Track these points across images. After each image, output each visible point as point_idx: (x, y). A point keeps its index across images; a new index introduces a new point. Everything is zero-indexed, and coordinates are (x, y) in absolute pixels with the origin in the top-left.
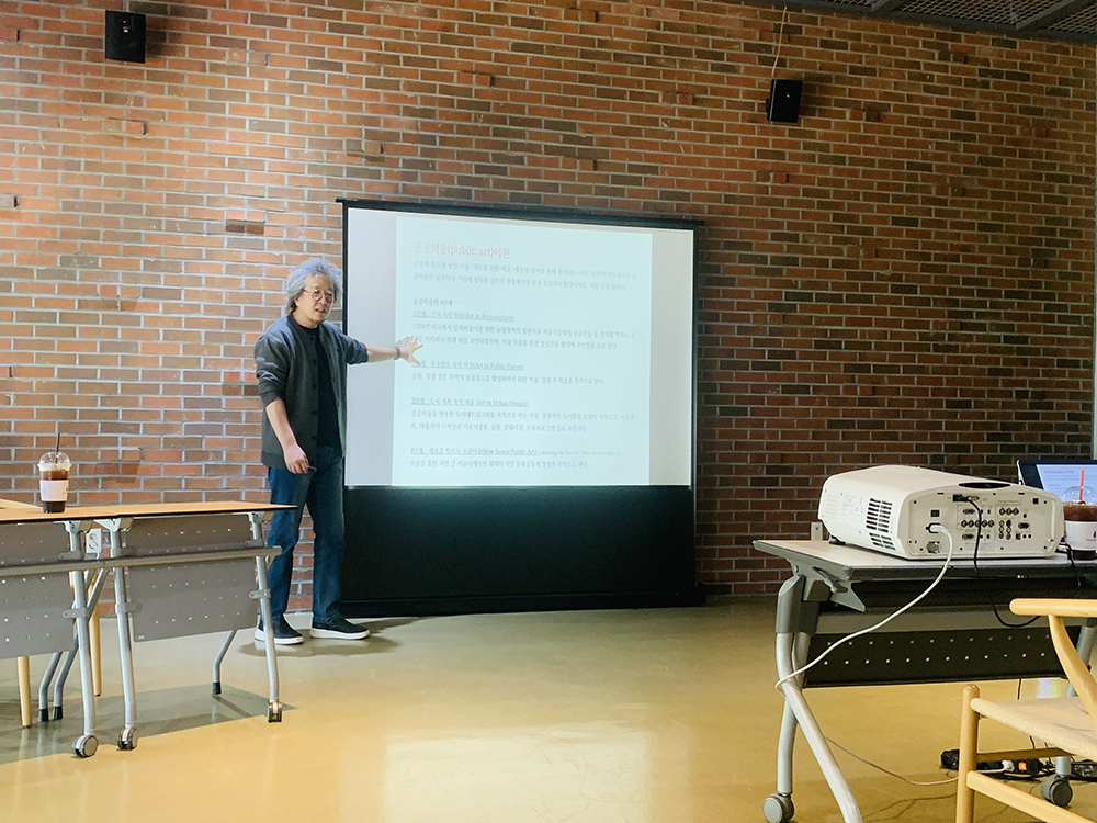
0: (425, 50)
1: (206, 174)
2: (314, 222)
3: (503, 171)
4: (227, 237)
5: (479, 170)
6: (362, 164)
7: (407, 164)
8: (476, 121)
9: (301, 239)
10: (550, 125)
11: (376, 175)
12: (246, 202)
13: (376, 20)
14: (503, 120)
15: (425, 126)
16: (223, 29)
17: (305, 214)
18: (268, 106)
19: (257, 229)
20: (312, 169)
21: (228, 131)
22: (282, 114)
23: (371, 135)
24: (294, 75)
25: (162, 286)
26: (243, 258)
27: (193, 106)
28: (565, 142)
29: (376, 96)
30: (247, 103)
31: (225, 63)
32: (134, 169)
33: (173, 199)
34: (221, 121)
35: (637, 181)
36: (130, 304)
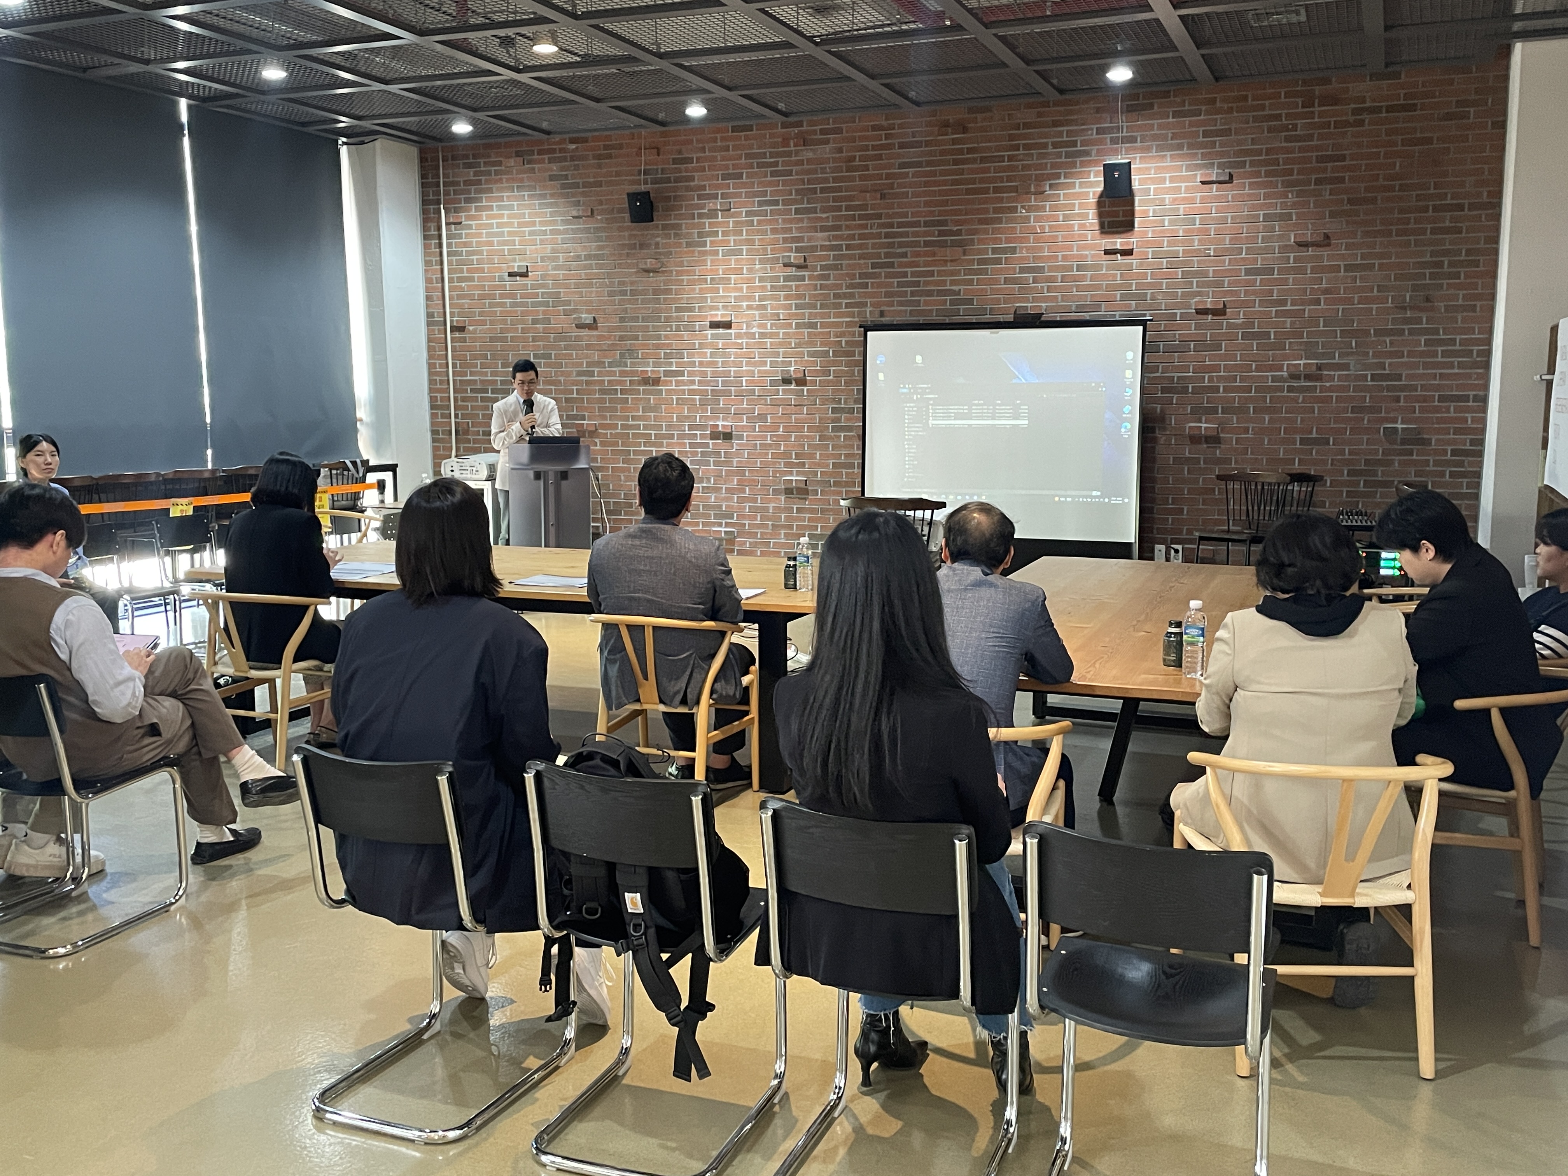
0: (835, 180)
1: (697, 291)
2: (763, 317)
3: (892, 265)
4: (710, 332)
5: (874, 266)
6: (792, 271)
7: (823, 268)
8: (871, 228)
9: (755, 330)
10: (927, 224)
11: (803, 278)
12: (720, 307)
13: (801, 163)
14: (891, 225)
15: (836, 238)
16: (704, 188)
17: (757, 312)
18: (732, 238)
19: (728, 325)
20: (761, 279)
21: (709, 258)
22: (741, 243)
23: (798, 250)
24: (748, 214)
25: (674, 369)
26: (720, 346)
27: (689, 245)
28: (939, 236)
29: (801, 220)
30: (720, 238)
31: (706, 211)
32: (656, 292)
33: (679, 310)
34: (705, 253)
35: (998, 261)
36: (656, 381)
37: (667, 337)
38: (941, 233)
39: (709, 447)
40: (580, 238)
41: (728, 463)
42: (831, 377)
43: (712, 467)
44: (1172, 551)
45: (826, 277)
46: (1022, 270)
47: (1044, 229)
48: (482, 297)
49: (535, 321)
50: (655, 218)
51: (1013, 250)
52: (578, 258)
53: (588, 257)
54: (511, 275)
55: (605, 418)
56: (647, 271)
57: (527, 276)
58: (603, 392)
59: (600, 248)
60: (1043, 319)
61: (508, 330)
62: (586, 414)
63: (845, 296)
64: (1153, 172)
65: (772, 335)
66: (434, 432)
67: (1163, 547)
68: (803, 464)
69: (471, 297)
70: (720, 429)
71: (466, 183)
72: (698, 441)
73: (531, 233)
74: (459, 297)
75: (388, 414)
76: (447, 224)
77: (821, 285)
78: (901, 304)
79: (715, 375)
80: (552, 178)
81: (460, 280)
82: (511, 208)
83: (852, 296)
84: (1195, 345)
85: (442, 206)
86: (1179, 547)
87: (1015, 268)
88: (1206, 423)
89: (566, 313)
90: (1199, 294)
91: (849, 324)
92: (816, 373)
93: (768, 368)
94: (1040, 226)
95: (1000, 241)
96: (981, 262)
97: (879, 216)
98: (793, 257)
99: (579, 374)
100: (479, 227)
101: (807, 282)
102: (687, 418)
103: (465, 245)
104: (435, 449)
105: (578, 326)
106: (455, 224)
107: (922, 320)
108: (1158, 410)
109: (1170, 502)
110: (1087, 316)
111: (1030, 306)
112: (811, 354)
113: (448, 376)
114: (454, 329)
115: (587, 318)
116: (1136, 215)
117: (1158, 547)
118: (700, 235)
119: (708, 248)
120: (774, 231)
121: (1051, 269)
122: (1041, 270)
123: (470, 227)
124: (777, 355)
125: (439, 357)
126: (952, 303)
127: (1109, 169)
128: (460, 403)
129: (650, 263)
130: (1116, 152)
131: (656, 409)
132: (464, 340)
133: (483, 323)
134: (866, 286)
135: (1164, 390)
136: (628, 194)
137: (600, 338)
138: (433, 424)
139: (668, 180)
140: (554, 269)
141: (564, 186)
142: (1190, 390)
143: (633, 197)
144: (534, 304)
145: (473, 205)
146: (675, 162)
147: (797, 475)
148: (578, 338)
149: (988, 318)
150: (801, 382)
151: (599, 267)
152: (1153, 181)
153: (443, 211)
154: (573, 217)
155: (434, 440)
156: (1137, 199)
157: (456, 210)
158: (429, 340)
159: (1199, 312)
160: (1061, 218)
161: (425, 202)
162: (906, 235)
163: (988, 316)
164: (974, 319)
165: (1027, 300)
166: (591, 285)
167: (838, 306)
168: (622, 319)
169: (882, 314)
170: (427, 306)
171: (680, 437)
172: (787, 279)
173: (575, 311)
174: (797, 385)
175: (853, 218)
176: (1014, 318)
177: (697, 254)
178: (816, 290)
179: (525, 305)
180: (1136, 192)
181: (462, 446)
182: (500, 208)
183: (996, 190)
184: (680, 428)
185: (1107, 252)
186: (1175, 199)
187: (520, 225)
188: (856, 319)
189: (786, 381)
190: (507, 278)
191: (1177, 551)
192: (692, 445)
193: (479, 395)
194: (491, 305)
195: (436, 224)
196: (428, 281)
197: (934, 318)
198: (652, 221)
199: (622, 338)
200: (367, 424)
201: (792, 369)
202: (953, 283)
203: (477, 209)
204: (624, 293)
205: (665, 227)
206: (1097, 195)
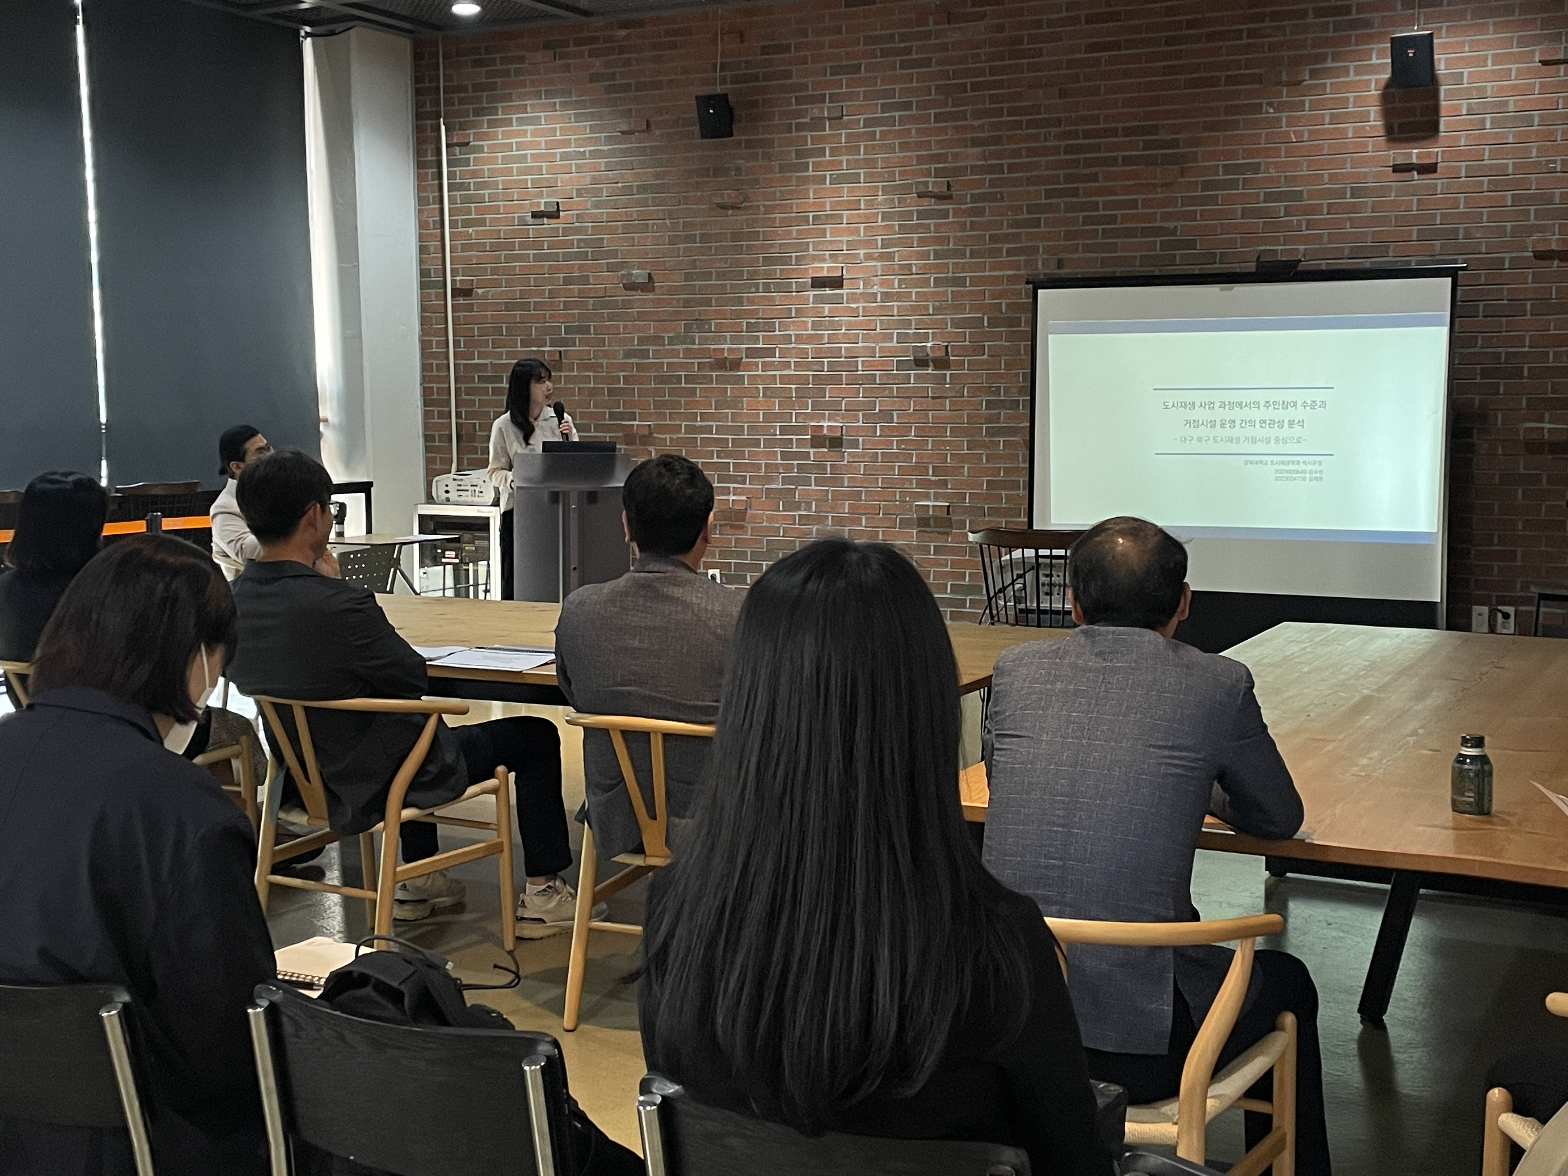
0: (993, 71)
1: (794, 234)
2: (888, 270)
3: (1075, 193)
4: (812, 293)
5: (1049, 194)
6: (929, 204)
7: (975, 198)
8: (1046, 140)
9: (876, 289)
10: (1127, 132)
11: (945, 214)
12: (827, 257)
13: (944, 47)
14: (1075, 135)
15: (994, 155)
16: (805, 87)
17: (879, 264)
18: (844, 158)
19: (837, 283)
20: (886, 217)
21: (812, 187)
22: (857, 164)
23: (939, 173)
24: (868, 123)
25: (760, 346)
26: (826, 313)
27: (783, 169)
28: (1144, 149)
29: (944, 130)
30: (828, 158)
31: (807, 120)
32: (737, 236)
33: (768, 261)
34: (805, 180)
35: (1234, 184)
36: (736, 364)
37: (751, 301)
38: (1147, 146)
39: (808, 458)
40: (632, 162)
41: (836, 481)
42: (985, 357)
43: (813, 487)
44: (1500, 615)
45: (980, 212)
46: (1269, 197)
47: (1302, 136)
48: (495, 248)
49: (568, 281)
50: (735, 132)
51: (1255, 168)
52: (627, 191)
53: (643, 189)
54: (535, 215)
55: (662, 416)
56: (723, 207)
57: (558, 217)
58: (661, 380)
59: (657, 176)
60: (1300, 268)
61: (530, 294)
62: (637, 411)
63: (1007, 238)
64: (1467, 49)
65: (899, 297)
66: (427, 438)
67: (1485, 610)
68: (944, 484)
69: (481, 247)
70: (825, 432)
71: (478, 88)
72: (794, 450)
73: (565, 156)
74: (465, 248)
75: (362, 412)
76: (448, 146)
77: (972, 222)
78: (1088, 248)
79: (819, 354)
80: (593, 78)
81: (467, 223)
82: (536, 121)
83: (1015, 238)
84: (1532, 305)
85: (442, 120)
86: (1510, 610)
87: (1258, 194)
88: (1550, 422)
89: (610, 268)
90: (1539, 229)
91: (1012, 280)
92: (964, 351)
93: (894, 344)
94: (1295, 132)
95: (1234, 154)
96: (1207, 186)
97: (1058, 122)
98: (932, 183)
99: (628, 354)
100: (493, 149)
101: (951, 220)
102: (779, 417)
103: (474, 174)
104: (429, 462)
105: (627, 287)
106: (458, 145)
107: (1119, 271)
108: (1477, 402)
109: (1496, 540)
110: (1366, 264)
111: (1281, 250)
112: (956, 324)
113: (448, 359)
114: (456, 293)
115: (639, 275)
116: (1443, 112)
117: (1477, 609)
118: (799, 154)
119: (811, 173)
120: (904, 147)
121: (1312, 194)
122: (1296, 196)
123: (480, 149)
124: (907, 324)
125: (436, 333)
126: (1165, 246)
127: (1399, 46)
128: (464, 397)
129: (728, 196)
130: (1409, 22)
131: (735, 403)
132: (470, 308)
133: (497, 284)
134: (1037, 223)
135: (1485, 373)
136: (697, 98)
137: (657, 303)
138: (426, 426)
139: (756, 78)
140: (596, 206)
141: (609, 90)
142: (1526, 373)
143: (704, 101)
144: (568, 257)
145: (486, 118)
146: (765, 50)
147: (936, 499)
148: (627, 304)
149: (1217, 267)
150: (942, 363)
151: (657, 202)
152: (1469, 62)
153: (443, 128)
154: (623, 133)
155: (428, 449)
156: (1443, 89)
157: (463, 127)
158: (423, 309)
159: (1540, 256)
160: (1327, 120)
161: (419, 116)
162: (1096, 148)
163: (1216, 266)
164: (1196, 270)
165: (1275, 241)
166: (645, 229)
167: (997, 252)
168: (688, 277)
169: (1060, 264)
170: (421, 261)
171: (769, 443)
172: (921, 215)
173: (622, 265)
174: (936, 368)
175: (1018, 125)
176: (1257, 267)
177: (794, 182)
178: (964, 230)
179: (555, 257)
180: (1441, 79)
181: (465, 457)
182: (521, 122)
183: (1230, 80)
184: (766, 431)
185: (1397, 169)
186: (1501, 88)
187: (550, 145)
188: (1023, 272)
189: (921, 363)
190: (530, 220)
191: (1506, 616)
192: (785, 456)
193: (490, 386)
194: (508, 259)
195: (433, 146)
196: (422, 225)
197: (1138, 269)
198: (732, 135)
199: (687, 303)
200: (333, 425)
201: (929, 345)
202: (1166, 217)
203: (492, 124)
204: (691, 239)
205: (749, 144)
206: (1383, 84)
